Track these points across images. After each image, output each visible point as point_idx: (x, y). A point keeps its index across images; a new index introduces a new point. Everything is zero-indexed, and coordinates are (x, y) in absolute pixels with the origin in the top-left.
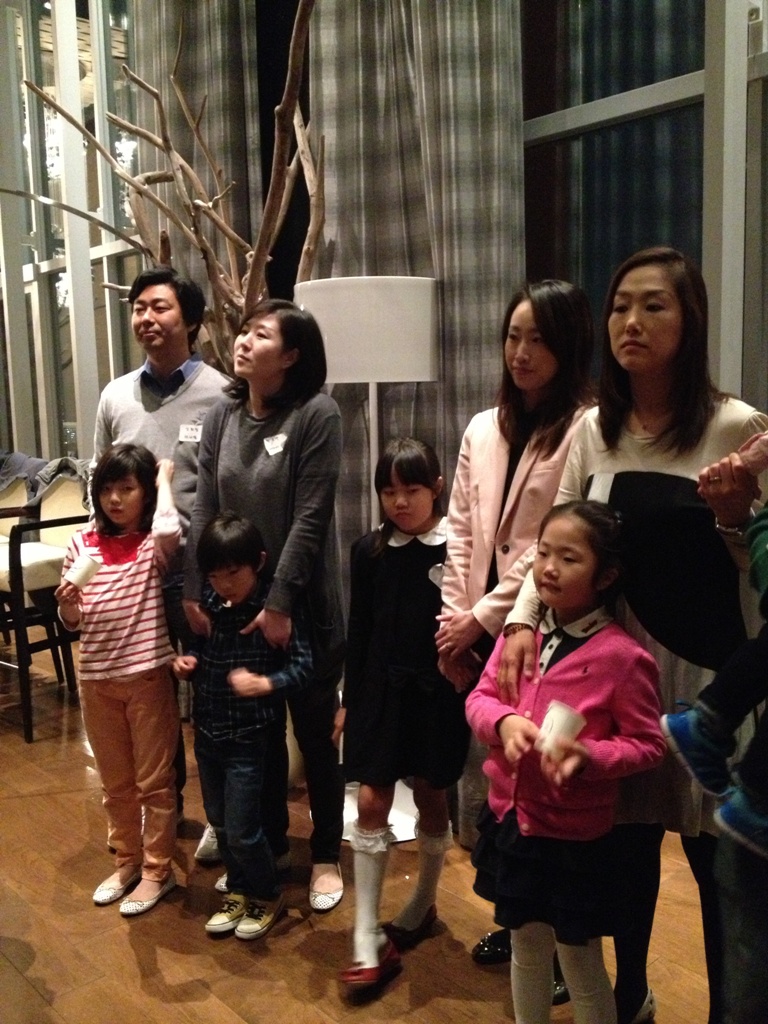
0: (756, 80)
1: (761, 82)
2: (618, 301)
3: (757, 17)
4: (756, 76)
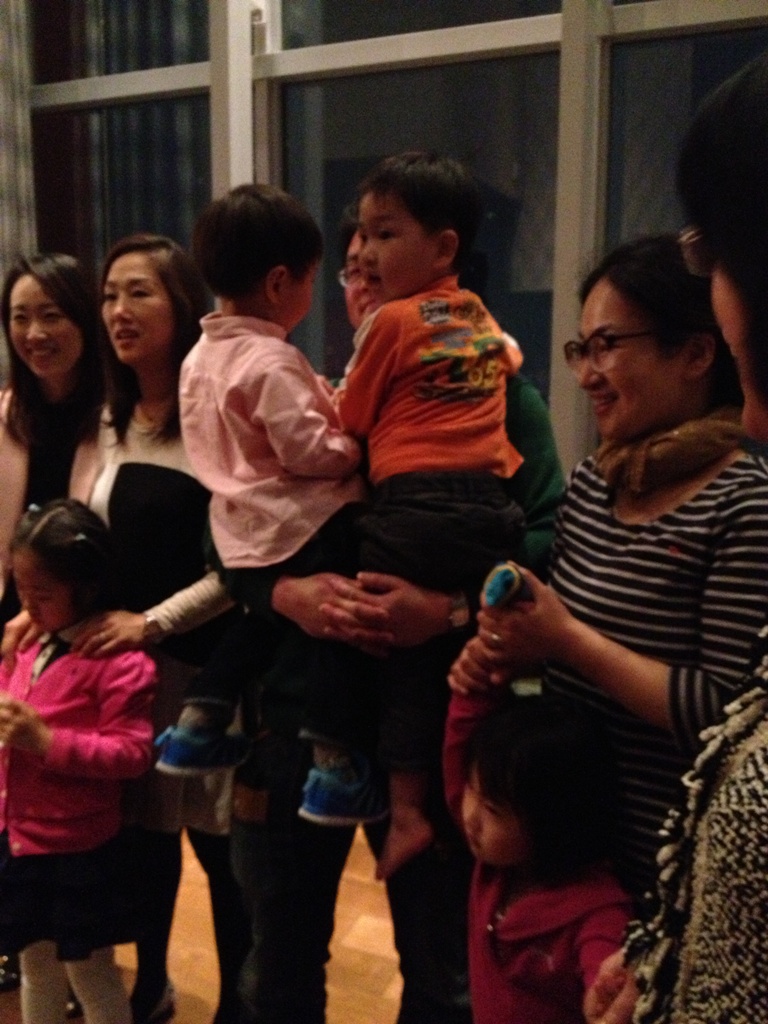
0: (261, 80)
1: (265, 82)
2: (108, 290)
3: (260, 19)
4: (261, 75)
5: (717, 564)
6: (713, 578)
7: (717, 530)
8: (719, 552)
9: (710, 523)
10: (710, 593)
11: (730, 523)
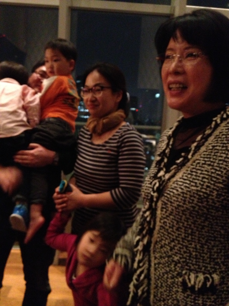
5: (121, 154)
6: (120, 158)
7: (119, 144)
8: (120, 150)
9: (118, 142)
10: (120, 162)
11: (122, 142)
